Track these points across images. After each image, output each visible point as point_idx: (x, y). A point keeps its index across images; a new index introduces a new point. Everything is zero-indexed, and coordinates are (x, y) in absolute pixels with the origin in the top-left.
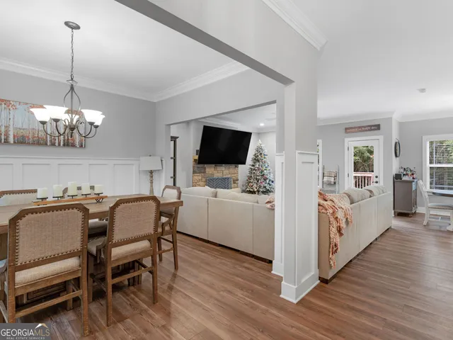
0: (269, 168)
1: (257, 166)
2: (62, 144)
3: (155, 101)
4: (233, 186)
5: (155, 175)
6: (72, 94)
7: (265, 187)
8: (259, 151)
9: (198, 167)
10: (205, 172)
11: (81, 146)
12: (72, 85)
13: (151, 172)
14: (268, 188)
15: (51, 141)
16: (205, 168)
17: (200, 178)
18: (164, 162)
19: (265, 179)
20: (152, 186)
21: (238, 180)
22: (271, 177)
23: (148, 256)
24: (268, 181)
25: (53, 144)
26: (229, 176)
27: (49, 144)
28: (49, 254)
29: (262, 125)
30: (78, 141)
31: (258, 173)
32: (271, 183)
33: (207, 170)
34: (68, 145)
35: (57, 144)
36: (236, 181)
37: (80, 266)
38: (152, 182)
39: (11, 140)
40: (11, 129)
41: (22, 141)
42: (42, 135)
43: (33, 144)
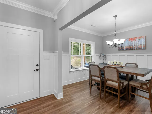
2: (137, 49)
11: (144, 49)
15: (134, 48)
25: (134, 49)
27: (133, 49)
30: (142, 47)
34: (139, 49)
35: (136, 49)
39: (125, 49)
40: (125, 46)
41: (127, 49)
42: (131, 46)
43: (129, 50)
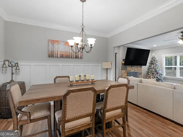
0: (159, 68)
1: (153, 67)
2: (74, 57)
3: (108, 37)
4: (139, 76)
5: (108, 70)
6: (83, 32)
7: (157, 77)
8: (153, 59)
9: (124, 67)
10: (126, 69)
11: (81, 58)
12: (83, 28)
13: (107, 69)
14: (159, 78)
15: (71, 56)
16: (127, 67)
17: (125, 72)
18: (112, 64)
19: (157, 73)
20: (107, 75)
21: (142, 73)
22: (160, 72)
23: (121, 117)
24: (159, 74)
26: (138, 71)
28: (79, 114)
29: (155, 46)
30: (80, 56)
31: (153, 70)
32: (160, 75)
33: (128, 68)
34: (76, 58)
35: (73, 57)
36: (141, 74)
37: (91, 121)
38: (107, 74)
39: (59, 56)
40: (59, 52)
41: (62, 57)
42: (68, 54)
43: (65, 57)
